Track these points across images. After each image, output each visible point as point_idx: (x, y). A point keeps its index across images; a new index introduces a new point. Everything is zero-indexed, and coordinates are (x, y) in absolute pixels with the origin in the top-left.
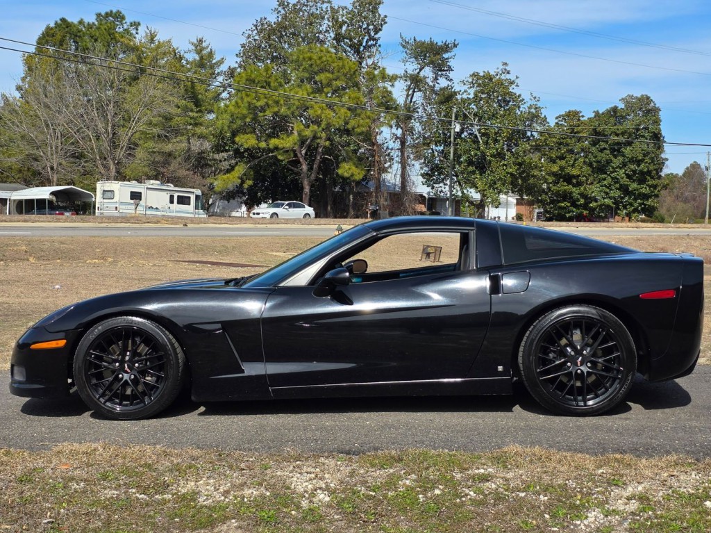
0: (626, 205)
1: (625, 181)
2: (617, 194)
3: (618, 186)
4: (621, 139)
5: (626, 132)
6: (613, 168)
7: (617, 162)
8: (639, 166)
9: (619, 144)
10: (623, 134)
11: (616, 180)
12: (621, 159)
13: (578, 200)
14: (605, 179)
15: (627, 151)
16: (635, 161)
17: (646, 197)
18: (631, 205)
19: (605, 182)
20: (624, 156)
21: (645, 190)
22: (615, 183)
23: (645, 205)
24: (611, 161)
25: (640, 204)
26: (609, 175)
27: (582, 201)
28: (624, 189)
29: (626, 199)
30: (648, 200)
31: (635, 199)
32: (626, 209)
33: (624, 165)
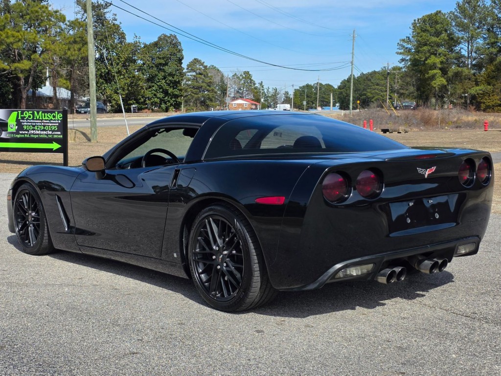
0: (166, 102)
1: (166, 87)
2: (160, 95)
3: (161, 90)
4: (162, 61)
5: (165, 57)
6: (158, 79)
7: (161, 75)
8: (173, 78)
9: (160, 64)
10: (163, 58)
11: (160, 87)
12: (163, 74)
13: (140, 99)
14: (153, 86)
15: (166, 68)
16: (171, 75)
17: (176, 96)
18: (169, 101)
19: (154, 88)
20: (165, 72)
21: (177, 92)
22: (160, 88)
23: (176, 101)
24: (157, 75)
25: (174, 101)
26: (156, 83)
27: (142, 100)
28: (166, 93)
29: (167, 98)
30: (178, 98)
31: (171, 98)
32: (166, 104)
33: (165, 78)
